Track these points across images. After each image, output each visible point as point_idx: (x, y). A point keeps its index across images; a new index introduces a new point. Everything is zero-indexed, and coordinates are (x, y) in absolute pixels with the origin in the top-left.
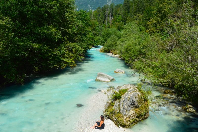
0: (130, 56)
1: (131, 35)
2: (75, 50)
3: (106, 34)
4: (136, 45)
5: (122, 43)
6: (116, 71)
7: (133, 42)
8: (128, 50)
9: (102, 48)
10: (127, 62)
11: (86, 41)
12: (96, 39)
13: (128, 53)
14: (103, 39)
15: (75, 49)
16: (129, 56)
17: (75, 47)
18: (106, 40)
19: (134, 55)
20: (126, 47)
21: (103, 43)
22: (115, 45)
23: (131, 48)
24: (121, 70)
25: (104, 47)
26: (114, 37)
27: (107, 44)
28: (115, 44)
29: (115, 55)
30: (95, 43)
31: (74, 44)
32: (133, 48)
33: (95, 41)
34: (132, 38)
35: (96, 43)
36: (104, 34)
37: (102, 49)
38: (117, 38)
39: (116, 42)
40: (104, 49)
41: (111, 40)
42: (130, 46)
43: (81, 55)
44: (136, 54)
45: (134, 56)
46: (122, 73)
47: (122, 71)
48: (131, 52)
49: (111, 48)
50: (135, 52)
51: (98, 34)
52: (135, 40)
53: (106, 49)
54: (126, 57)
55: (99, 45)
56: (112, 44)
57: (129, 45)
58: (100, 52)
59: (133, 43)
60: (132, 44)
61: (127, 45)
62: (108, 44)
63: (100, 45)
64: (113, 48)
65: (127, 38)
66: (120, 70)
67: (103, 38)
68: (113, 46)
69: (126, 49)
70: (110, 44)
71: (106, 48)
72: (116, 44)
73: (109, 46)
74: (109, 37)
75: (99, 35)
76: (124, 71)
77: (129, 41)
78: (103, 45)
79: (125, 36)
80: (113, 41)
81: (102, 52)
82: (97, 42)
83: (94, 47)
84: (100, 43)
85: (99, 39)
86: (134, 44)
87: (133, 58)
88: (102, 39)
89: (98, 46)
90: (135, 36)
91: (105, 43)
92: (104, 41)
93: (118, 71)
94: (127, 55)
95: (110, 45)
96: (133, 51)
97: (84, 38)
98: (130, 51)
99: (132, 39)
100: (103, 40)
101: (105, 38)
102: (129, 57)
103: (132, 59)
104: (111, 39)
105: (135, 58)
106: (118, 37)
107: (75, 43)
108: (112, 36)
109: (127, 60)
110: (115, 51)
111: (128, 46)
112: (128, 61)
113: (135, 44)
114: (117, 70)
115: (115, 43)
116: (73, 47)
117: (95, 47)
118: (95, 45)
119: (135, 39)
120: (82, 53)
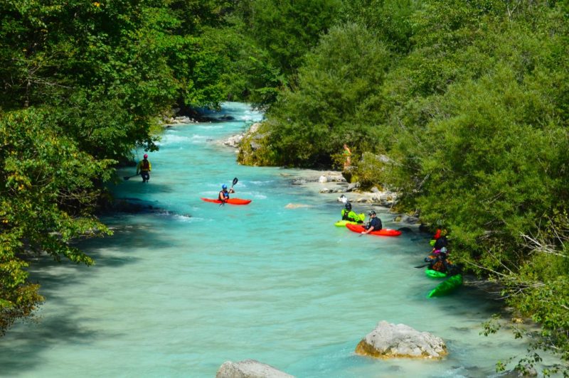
0: (488, 216)
1: (491, 34)
2: (29, 171)
3: (291, 15)
4: (534, 117)
5: (422, 103)
6: (369, 342)
7: (508, 91)
8: (469, 160)
9: (254, 129)
10: (466, 259)
11: (124, 82)
12: (201, 54)
13: (471, 183)
14: (265, 53)
15: (31, 162)
16: (480, 214)
17: (28, 148)
18: (288, 64)
19: (521, 199)
20: (457, 139)
21: (264, 90)
22: (363, 106)
23: (498, 141)
24: (414, 333)
25: (275, 122)
26: (353, 37)
27: (297, 95)
28: (362, 95)
29: (366, 186)
30: (198, 85)
31: (20, 120)
32: (508, 148)
33: (200, 64)
34: (506, 57)
35: (206, 83)
36: (275, 13)
37: (258, 140)
38: (378, 49)
39: (373, 81)
40: (274, 139)
41: (328, 66)
42: (489, 132)
43: (74, 209)
44: (535, 196)
45: (522, 210)
46: (425, 354)
47: (423, 337)
48: (497, 178)
49: (331, 125)
50: (529, 181)
51: (217, 11)
52: (527, 77)
53: (286, 140)
54: (453, 215)
55: (231, 100)
56: (338, 96)
57: (481, 120)
58: (240, 159)
59: (508, 103)
60: (502, 110)
61: (463, 117)
62: (307, 100)
63: (244, 96)
64: (348, 131)
65: (462, 54)
66: (403, 329)
67: (260, 44)
68: (344, 109)
69: (456, 154)
70: (326, 97)
71: (289, 132)
72: (373, 99)
73: (315, 116)
74: (315, 37)
75: (229, 18)
76: (437, 341)
77: (478, 86)
78: (268, 102)
79: (450, 35)
80: (344, 68)
81: (255, 158)
82: (216, 77)
83: (186, 119)
84: (242, 82)
85: (232, 52)
86: (521, 108)
87: (517, 227)
88: (254, 54)
89: (220, 110)
90: (531, 40)
91: (279, 84)
92: (269, 66)
93: (389, 338)
94: (466, 206)
95: (324, 103)
96: (515, 168)
97: (106, 61)
98: (489, 171)
99: (506, 70)
100: (266, 60)
101: (285, 44)
102: (480, 220)
103: (508, 238)
104: (331, 54)
105: (532, 232)
106: (390, 36)
107: (27, 113)
108: (337, 30)
109: (461, 247)
110: (366, 154)
111: (471, 126)
112: (476, 255)
113: (531, 107)
114: (383, 333)
115: (362, 84)
116: (11, 147)
117: (200, 116)
118: (194, 101)
119: (531, 68)
120: (89, 184)
